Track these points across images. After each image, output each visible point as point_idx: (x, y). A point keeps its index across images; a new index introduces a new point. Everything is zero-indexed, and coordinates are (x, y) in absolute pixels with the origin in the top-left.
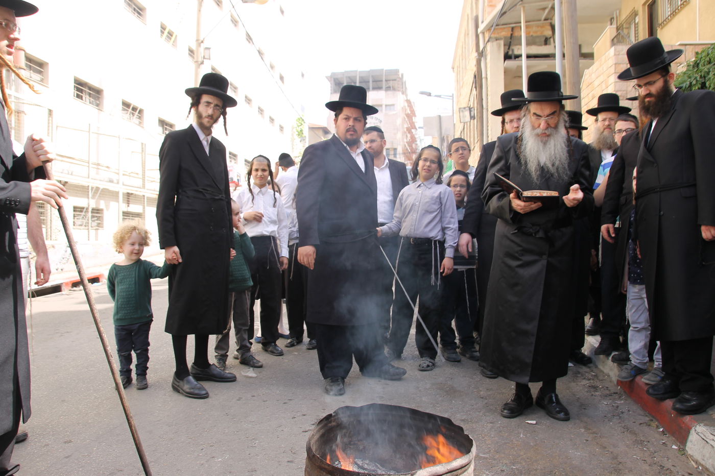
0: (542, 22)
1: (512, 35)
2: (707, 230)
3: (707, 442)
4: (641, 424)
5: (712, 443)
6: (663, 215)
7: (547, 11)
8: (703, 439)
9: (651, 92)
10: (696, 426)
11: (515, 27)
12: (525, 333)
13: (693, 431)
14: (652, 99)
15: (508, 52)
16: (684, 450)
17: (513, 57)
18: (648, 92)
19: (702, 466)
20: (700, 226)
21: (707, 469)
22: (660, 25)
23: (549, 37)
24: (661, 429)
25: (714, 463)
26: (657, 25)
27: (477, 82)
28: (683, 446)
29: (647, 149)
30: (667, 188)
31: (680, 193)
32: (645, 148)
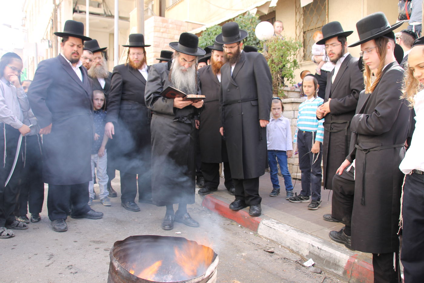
2: (263, 122)
3: (271, 227)
4: (228, 224)
5: (273, 227)
6: (243, 114)
8: (268, 226)
10: (262, 221)
13: (261, 224)
14: (231, 55)
15: (75, 8)
16: (257, 233)
17: (78, 12)
18: (230, 51)
19: (269, 239)
20: (259, 120)
21: (272, 240)
22: (167, 8)
23: (100, 3)
24: (240, 226)
25: (277, 237)
26: (165, 8)
27: (54, 24)
28: (256, 232)
29: (233, 79)
30: (244, 100)
31: (251, 103)
32: (232, 79)
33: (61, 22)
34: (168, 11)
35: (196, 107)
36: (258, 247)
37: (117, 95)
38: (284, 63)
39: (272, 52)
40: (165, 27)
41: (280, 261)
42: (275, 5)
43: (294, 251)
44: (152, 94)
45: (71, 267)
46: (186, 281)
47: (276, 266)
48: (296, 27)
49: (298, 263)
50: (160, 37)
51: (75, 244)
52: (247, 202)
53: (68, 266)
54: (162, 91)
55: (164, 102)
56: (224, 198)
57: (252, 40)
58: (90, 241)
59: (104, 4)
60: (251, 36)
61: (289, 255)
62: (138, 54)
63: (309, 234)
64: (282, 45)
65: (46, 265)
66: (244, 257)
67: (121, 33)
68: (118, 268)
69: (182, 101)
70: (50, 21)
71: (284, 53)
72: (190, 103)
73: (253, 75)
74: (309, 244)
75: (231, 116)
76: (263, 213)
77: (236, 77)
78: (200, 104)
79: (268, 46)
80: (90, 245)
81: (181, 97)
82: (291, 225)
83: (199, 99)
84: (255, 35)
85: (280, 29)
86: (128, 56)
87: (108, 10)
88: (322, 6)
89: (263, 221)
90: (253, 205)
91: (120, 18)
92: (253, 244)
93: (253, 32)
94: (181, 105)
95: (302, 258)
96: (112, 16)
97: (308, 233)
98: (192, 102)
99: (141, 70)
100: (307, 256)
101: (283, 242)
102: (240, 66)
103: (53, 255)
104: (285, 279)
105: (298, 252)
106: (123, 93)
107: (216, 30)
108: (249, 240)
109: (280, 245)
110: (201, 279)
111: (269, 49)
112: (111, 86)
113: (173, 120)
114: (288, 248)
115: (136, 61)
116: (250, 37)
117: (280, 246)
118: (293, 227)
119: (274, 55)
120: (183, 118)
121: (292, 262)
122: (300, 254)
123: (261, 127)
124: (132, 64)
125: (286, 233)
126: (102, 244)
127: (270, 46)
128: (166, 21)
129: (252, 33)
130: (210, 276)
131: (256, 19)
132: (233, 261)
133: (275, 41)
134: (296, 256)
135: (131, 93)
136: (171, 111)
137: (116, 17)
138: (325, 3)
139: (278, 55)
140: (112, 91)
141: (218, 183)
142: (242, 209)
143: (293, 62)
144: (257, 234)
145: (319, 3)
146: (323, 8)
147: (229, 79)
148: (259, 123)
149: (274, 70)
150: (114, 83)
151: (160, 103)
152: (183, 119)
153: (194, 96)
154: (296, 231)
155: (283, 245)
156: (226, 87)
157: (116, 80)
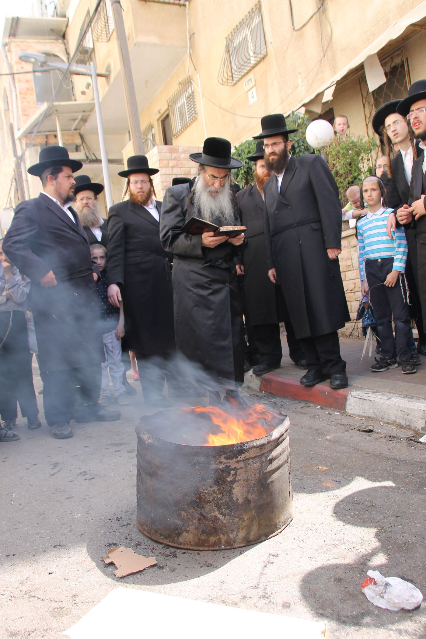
0: (72, 131)
1: (46, 142)
2: (332, 252)
3: (364, 399)
4: (302, 407)
5: (368, 399)
6: (302, 244)
7: (77, 122)
8: (361, 399)
9: (275, 152)
11: (50, 135)
12: (223, 348)
13: (349, 396)
14: (276, 157)
18: (273, 151)
19: (365, 417)
20: (327, 249)
21: (369, 418)
22: (175, 135)
23: (79, 145)
24: (319, 407)
25: (376, 411)
26: (172, 136)
27: (18, 184)
28: (344, 410)
29: (282, 195)
30: (300, 224)
31: (312, 227)
32: (280, 195)
33: (27, 181)
34: (176, 138)
35: (235, 244)
36: (348, 428)
37: (118, 246)
38: (356, 175)
39: (334, 160)
40: (175, 159)
41: (384, 440)
42: (331, 98)
43: (403, 426)
44: (170, 231)
45: (84, 473)
46: (245, 443)
47: (377, 446)
48: (367, 125)
49: (411, 440)
50: (169, 175)
51: (87, 449)
52: (325, 371)
53: (81, 473)
54: (184, 224)
55: (187, 240)
56: (291, 374)
57: (303, 150)
58: (107, 445)
59: (84, 145)
60: (301, 146)
61: (396, 431)
62: (142, 181)
63: (422, 399)
64: (348, 148)
65: (51, 474)
66: (330, 441)
67: (113, 183)
68: (149, 440)
69: (213, 236)
70: (12, 182)
71: (352, 159)
72: (224, 238)
73: (310, 187)
74: (424, 410)
75: (284, 249)
76: (351, 384)
77: (286, 191)
78: (240, 239)
79: (327, 153)
80: (107, 449)
81: (212, 231)
82: (394, 392)
83: (238, 233)
84: (307, 143)
85: (343, 127)
86: (128, 188)
87: (91, 153)
88: (402, 86)
89: (352, 392)
90: (334, 373)
91: (110, 161)
92: (342, 425)
93: (303, 138)
94: (212, 243)
95: (416, 434)
96: (98, 161)
97: (420, 397)
98: (228, 237)
99: (148, 206)
100: (423, 429)
101: (386, 416)
102: (290, 177)
103: (57, 464)
104: (392, 459)
105: (409, 425)
106: (126, 243)
107: (249, 147)
108: (334, 421)
109: (381, 421)
110: (266, 441)
111: (330, 156)
112: (109, 235)
113: (203, 265)
114: (394, 423)
115: (141, 192)
116: (299, 146)
117: (381, 423)
118: (398, 394)
119: (338, 164)
120: (217, 261)
121: (402, 439)
122: (413, 428)
123: (330, 259)
124: (135, 197)
125: (388, 402)
126: (123, 446)
127: (330, 152)
128: (176, 151)
129: (301, 141)
130: (280, 440)
131: (304, 120)
132: (314, 446)
133: (336, 144)
134: (407, 432)
135: (137, 240)
136: (199, 252)
137: (104, 161)
138: (405, 81)
139: (343, 164)
140: (111, 242)
141: (280, 355)
142: (320, 383)
143: (368, 171)
144: (345, 413)
145: (395, 83)
146: (403, 89)
147: (276, 196)
148: (326, 254)
149: (341, 187)
150: (111, 229)
151: (182, 242)
152: (217, 263)
153: (230, 228)
154: (402, 397)
155: (386, 420)
156: (272, 209)
157: (114, 226)
